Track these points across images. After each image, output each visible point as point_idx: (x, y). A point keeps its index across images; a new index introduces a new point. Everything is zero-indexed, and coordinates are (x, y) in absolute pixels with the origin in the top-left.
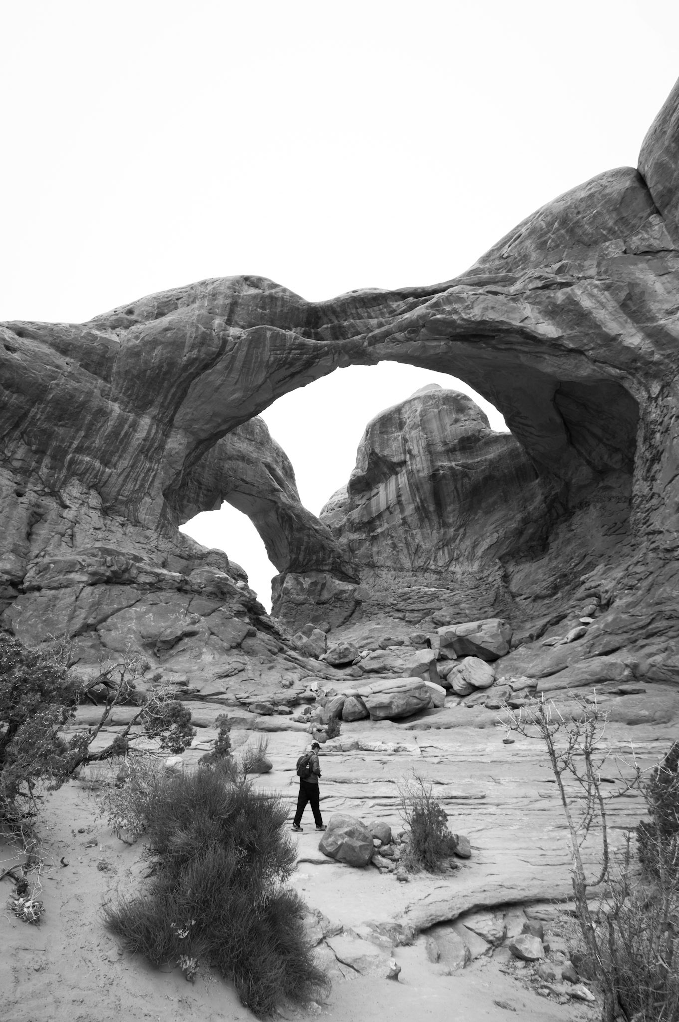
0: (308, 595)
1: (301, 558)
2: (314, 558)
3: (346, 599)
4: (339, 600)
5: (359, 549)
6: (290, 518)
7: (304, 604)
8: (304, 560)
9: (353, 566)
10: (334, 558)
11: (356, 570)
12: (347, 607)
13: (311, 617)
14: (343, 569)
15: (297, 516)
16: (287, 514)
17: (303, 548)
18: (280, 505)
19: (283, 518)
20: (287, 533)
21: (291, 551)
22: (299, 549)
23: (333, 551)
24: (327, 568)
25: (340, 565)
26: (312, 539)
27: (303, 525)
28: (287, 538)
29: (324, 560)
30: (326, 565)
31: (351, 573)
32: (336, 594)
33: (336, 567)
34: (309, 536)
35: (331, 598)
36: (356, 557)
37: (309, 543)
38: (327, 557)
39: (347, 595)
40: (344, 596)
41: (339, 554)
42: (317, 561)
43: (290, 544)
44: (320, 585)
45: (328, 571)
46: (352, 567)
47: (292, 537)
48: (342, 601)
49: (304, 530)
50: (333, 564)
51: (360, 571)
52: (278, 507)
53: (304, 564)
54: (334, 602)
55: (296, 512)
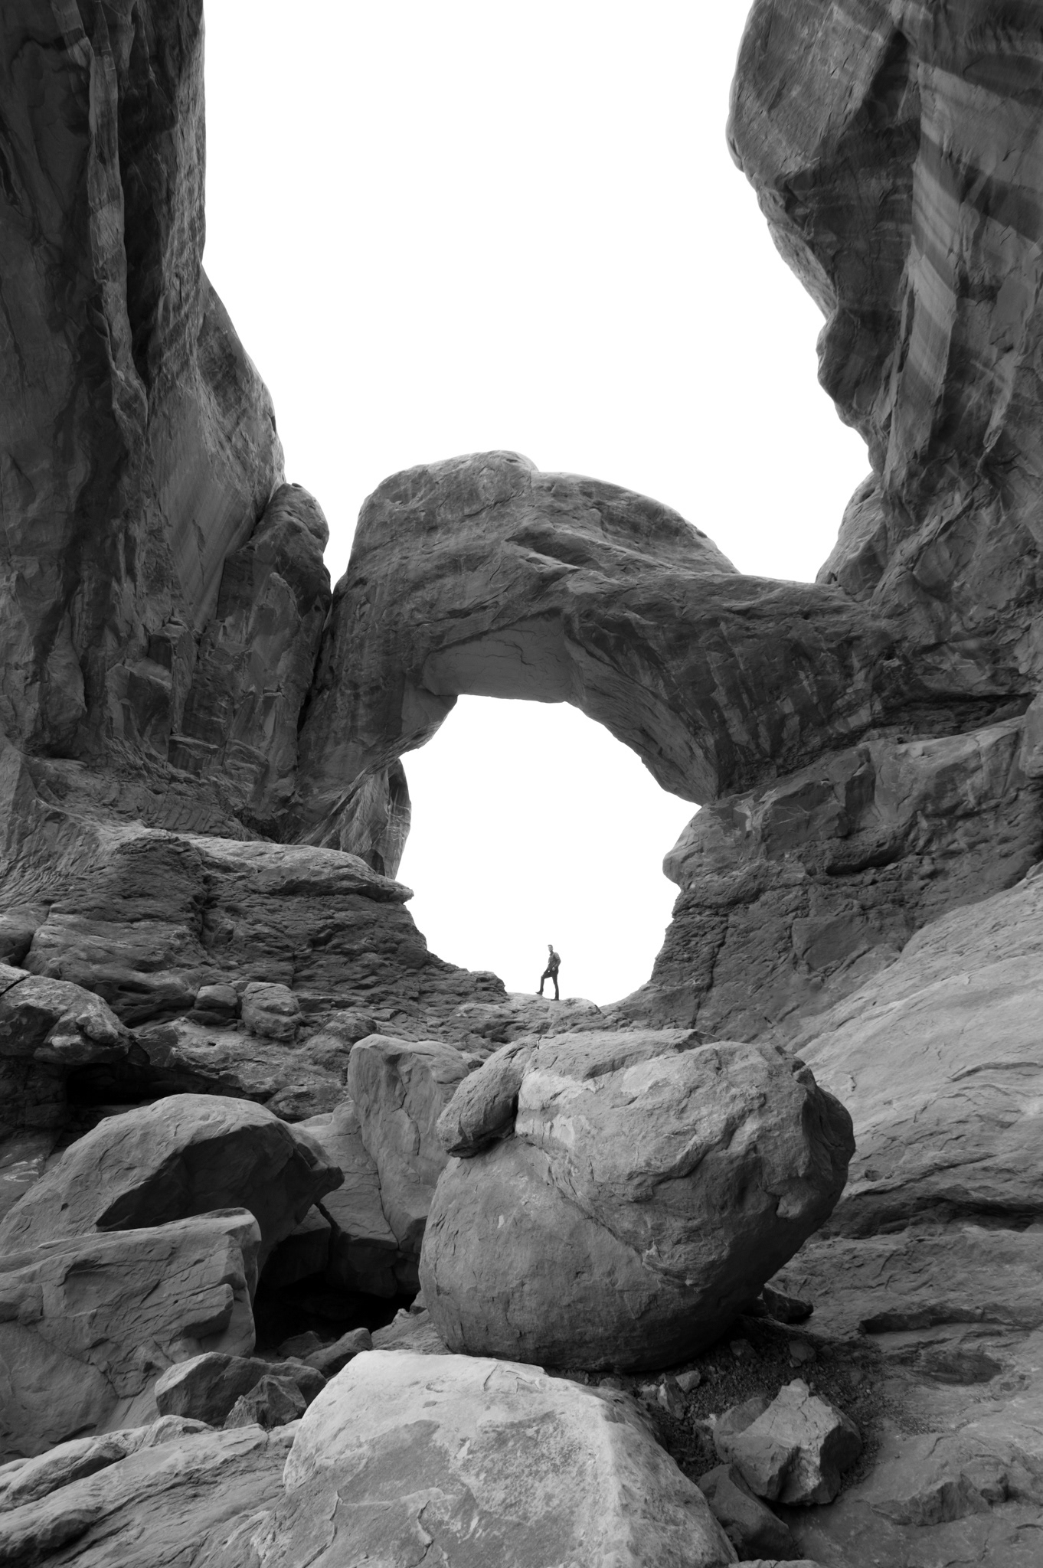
0: (769, 853)
1: (739, 733)
2: (788, 707)
3: (981, 798)
4: (955, 814)
5: (961, 565)
6: (625, 626)
7: (755, 896)
8: (755, 735)
9: (972, 644)
10: (869, 663)
11: (994, 655)
12: (1004, 829)
13: (798, 943)
14: (935, 683)
15: (643, 610)
16: (606, 624)
17: (720, 696)
18: (568, 609)
19: (600, 641)
20: (646, 680)
21: (695, 729)
22: (709, 706)
23: (850, 642)
24: (863, 716)
25: (908, 676)
26: (737, 650)
27: (684, 622)
28: (656, 696)
29: (829, 695)
30: (851, 708)
31: (975, 678)
32: (925, 797)
33: (898, 693)
34: (722, 645)
35: (913, 824)
36: (967, 602)
37: (735, 666)
38: (836, 678)
39: (979, 779)
40: (969, 789)
41: (883, 635)
42: (805, 712)
43: (675, 708)
44: (841, 791)
45: (874, 724)
46: (968, 654)
47: (668, 684)
48: (968, 815)
49: (695, 636)
50: (877, 688)
51: (1011, 644)
52: (568, 620)
53: (766, 746)
54: (935, 835)
55: (642, 599)
